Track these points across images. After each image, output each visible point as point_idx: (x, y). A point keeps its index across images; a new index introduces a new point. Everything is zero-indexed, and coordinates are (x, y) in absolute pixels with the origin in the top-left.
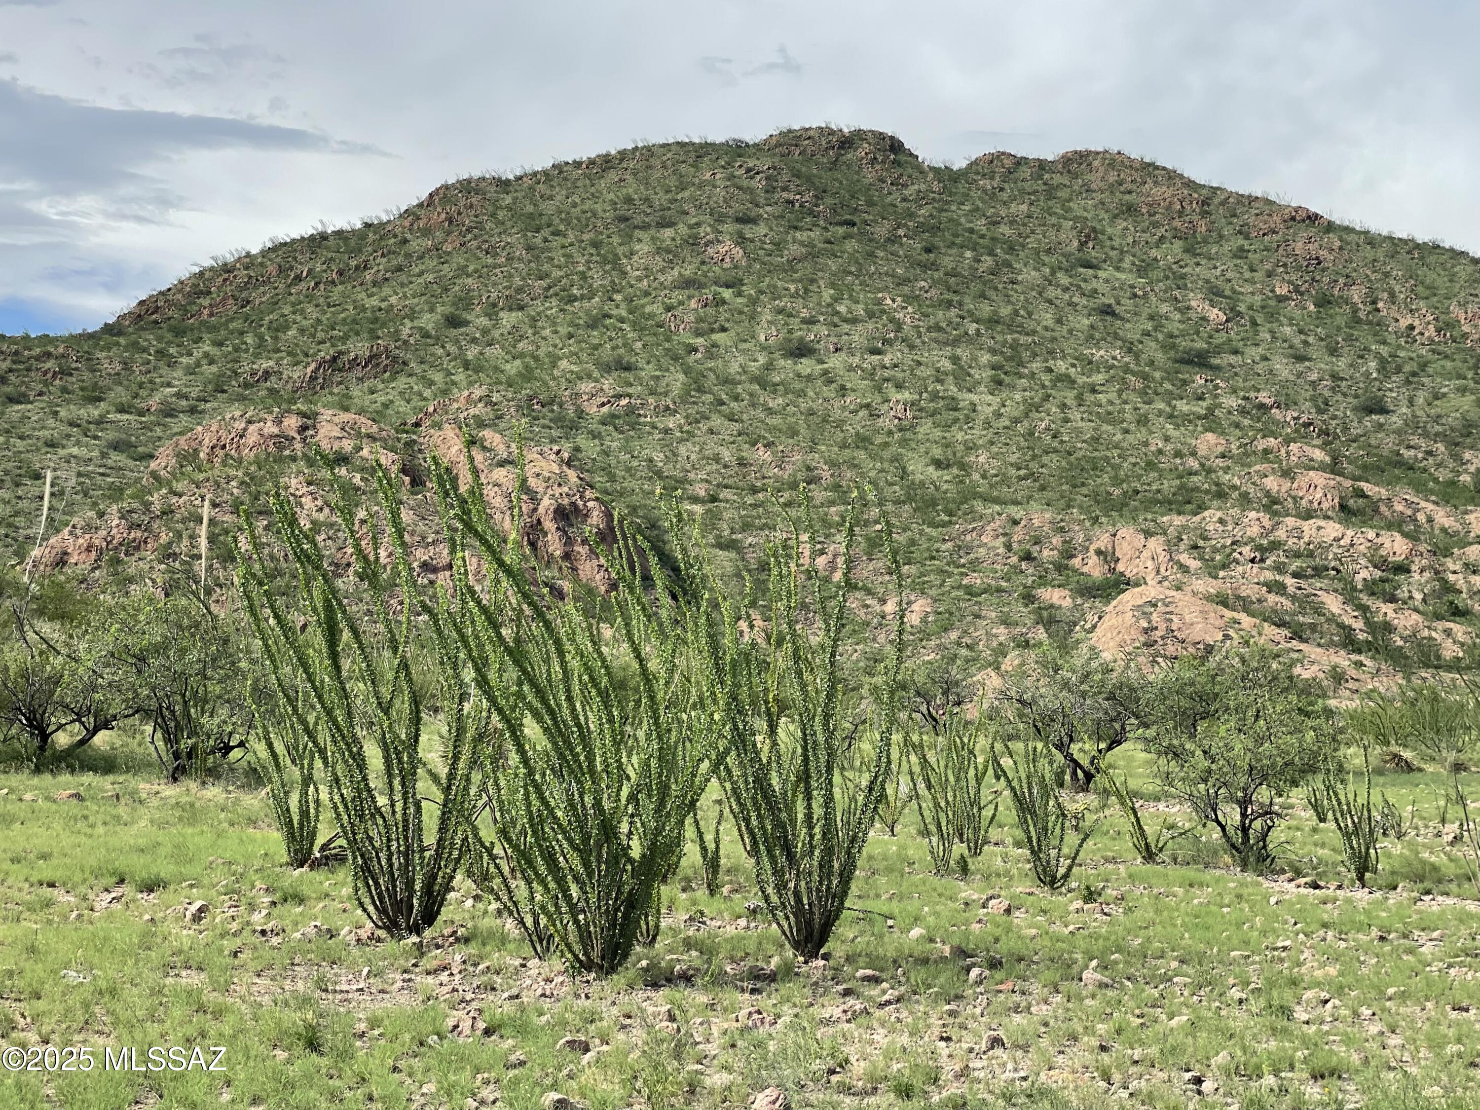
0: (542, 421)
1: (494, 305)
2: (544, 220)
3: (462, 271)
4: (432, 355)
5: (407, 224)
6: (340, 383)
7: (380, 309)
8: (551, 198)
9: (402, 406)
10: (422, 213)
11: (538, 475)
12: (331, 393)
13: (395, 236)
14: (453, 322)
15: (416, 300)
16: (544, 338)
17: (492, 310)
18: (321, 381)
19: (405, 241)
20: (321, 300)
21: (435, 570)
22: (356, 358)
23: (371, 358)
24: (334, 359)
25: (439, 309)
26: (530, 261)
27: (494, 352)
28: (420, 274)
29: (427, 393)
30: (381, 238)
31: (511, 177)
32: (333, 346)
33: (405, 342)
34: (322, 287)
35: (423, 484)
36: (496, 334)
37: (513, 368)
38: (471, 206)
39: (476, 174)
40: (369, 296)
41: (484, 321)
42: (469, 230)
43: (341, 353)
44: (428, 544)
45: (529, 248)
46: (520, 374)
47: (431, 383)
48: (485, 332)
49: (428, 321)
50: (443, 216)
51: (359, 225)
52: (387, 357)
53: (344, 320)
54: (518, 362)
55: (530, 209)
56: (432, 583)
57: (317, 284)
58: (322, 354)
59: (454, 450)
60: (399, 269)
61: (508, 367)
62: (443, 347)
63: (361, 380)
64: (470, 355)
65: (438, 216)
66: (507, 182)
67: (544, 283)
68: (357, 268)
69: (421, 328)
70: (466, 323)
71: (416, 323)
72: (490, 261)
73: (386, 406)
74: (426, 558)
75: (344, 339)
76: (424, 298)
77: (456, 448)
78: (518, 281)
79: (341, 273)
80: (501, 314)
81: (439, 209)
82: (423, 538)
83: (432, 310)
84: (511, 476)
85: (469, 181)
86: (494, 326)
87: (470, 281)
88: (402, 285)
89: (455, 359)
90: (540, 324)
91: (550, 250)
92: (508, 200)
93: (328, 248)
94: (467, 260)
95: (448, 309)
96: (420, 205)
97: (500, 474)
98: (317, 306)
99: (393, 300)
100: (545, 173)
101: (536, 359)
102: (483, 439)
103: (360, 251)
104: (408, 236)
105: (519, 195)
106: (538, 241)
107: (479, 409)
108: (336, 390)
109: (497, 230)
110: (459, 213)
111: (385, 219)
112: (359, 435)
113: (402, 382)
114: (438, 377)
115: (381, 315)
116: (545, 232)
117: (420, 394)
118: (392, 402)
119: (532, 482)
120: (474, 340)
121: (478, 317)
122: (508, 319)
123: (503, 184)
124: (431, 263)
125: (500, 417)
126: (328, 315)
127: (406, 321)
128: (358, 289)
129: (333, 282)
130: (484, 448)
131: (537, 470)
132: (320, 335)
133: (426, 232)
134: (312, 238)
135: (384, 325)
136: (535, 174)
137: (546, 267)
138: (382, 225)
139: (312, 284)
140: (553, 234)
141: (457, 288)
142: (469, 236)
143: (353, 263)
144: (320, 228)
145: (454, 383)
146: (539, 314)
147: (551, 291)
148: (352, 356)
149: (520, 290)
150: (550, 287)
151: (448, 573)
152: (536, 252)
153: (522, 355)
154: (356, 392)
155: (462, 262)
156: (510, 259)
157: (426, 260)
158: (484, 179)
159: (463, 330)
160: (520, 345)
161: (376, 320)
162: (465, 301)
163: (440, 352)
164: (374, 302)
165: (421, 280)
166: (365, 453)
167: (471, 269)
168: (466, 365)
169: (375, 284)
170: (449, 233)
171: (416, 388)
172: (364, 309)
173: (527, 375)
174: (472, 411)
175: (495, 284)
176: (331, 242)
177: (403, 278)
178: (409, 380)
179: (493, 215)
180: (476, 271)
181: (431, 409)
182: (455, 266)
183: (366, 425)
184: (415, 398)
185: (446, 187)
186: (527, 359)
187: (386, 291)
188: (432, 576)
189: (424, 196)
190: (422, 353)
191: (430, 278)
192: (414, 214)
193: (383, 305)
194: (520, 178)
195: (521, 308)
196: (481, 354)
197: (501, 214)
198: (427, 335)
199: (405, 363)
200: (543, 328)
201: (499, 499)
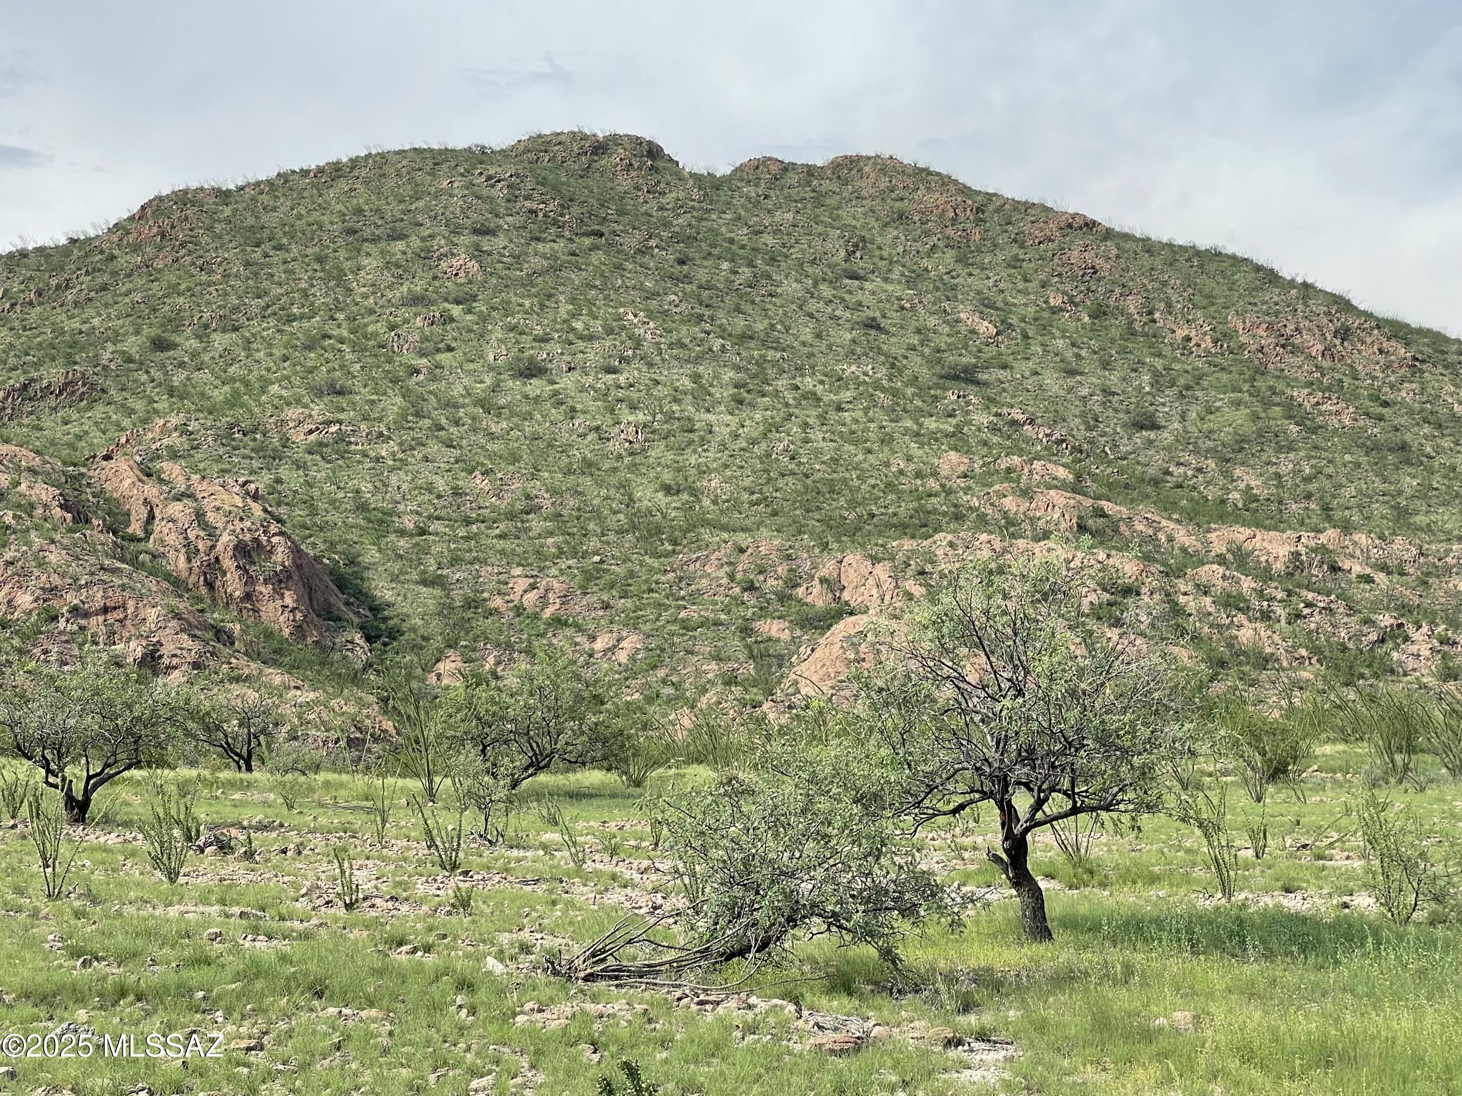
0: (243, 451)
1: (206, 326)
2: (266, 233)
3: (174, 290)
4: (135, 381)
5: (115, 239)
6: (31, 413)
7: (81, 332)
8: (274, 209)
9: (96, 437)
10: (132, 227)
11: (218, 509)
12: (20, 425)
13: (102, 252)
14: (160, 345)
15: (120, 322)
16: (258, 362)
17: (204, 332)
18: (9, 411)
19: (112, 258)
20: (16, 324)
21: (86, 615)
22: (50, 385)
23: (66, 384)
24: (25, 387)
25: (146, 330)
26: (248, 278)
27: (204, 376)
28: (127, 294)
29: (126, 422)
30: (86, 256)
31: (232, 187)
32: (24, 373)
33: (105, 368)
34: (18, 308)
35: (88, 521)
36: (206, 358)
37: (220, 394)
38: (186, 219)
39: (194, 185)
40: (70, 318)
41: (194, 344)
42: (182, 245)
43: (32, 380)
44: (81, 587)
45: (248, 264)
46: (227, 401)
47: (132, 411)
48: (194, 355)
49: (132, 344)
50: (155, 230)
51: (63, 241)
52: (84, 385)
53: (40, 344)
54: (227, 388)
55: (251, 221)
56: (82, 629)
57: (13, 305)
58: (12, 382)
59: (127, 483)
60: (104, 288)
61: (216, 392)
62: (147, 372)
63: (55, 409)
64: (176, 381)
65: (149, 229)
66: (228, 193)
67: (261, 302)
68: (59, 286)
69: (124, 352)
70: (173, 346)
71: (119, 347)
72: (204, 278)
73: (79, 438)
74: (75, 602)
75: (36, 366)
76: (130, 319)
77: (129, 481)
78: (234, 301)
79: (39, 293)
80: (214, 336)
81: (151, 223)
82: (76, 580)
83: (137, 333)
84: (188, 511)
85: (185, 192)
86: (204, 349)
87: (181, 300)
88: (107, 305)
89: (160, 385)
90: (254, 346)
91: (270, 265)
92: (228, 211)
93: (27, 267)
94: (180, 278)
95: (155, 332)
96: (131, 218)
97: (176, 509)
98: (11, 329)
99: (96, 322)
100: (269, 183)
101: (247, 384)
102: (161, 471)
103: (62, 269)
104: (116, 252)
105: (240, 206)
106: (258, 255)
107: (175, 439)
108: (26, 421)
109: (214, 245)
110: (173, 227)
111: (92, 233)
112: (18, 469)
113: (99, 412)
114: (139, 405)
115: (83, 339)
116: (267, 247)
117: (118, 424)
118: (86, 433)
119: (211, 517)
120: (182, 365)
121: (187, 339)
122: (220, 341)
123: (224, 196)
124: (140, 282)
125: (197, 448)
126: (23, 339)
127: (109, 344)
128: (59, 310)
129: (31, 303)
130: (161, 481)
131: (217, 504)
132: (12, 361)
133: (136, 248)
134: (10, 255)
135: (83, 349)
136: (258, 184)
137: (265, 284)
138: (89, 240)
139: (8, 306)
140: (275, 248)
141: (167, 308)
142: (183, 252)
143: (54, 282)
144: (20, 245)
145: (156, 411)
146: (254, 335)
147: (269, 311)
148: (45, 383)
149: (235, 309)
150: (268, 306)
151: (101, 618)
152: (255, 268)
153: (233, 380)
154: (47, 423)
155: (174, 279)
156: (226, 276)
157: (135, 278)
158: (202, 189)
159: (171, 353)
160: (232, 370)
161: (74, 344)
162: (175, 322)
163: (144, 377)
164: (76, 324)
165: (127, 300)
166: (23, 487)
167: (183, 287)
168: (171, 392)
169: (76, 304)
170: (160, 249)
171: (114, 417)
172: (63, 333)
173: (234, 401)
174: (165, 442)
175: (208, 303)
176: (32, 260)
177: (108, 297)
178: (108, 408)
179: (210, 228)
180: (189, 289)
181: (123, 440)
182: (165, 284)
183: (28, 459)
184: (112, 428)
185: (160, 199)
186: (237, 384)
187: (89, 312)
188: (83, 622)
189: (136, 208)
190: (124, 379)
191: (138, 297)
192: (124, 228)
193: (85, 327)
194: (242, 188)
195: (236, 329)
196: (188, 379)
197: (219, 228)
198: (130, 360)
199: (103, 391)
200: (258, 350)
201: (173, 536)
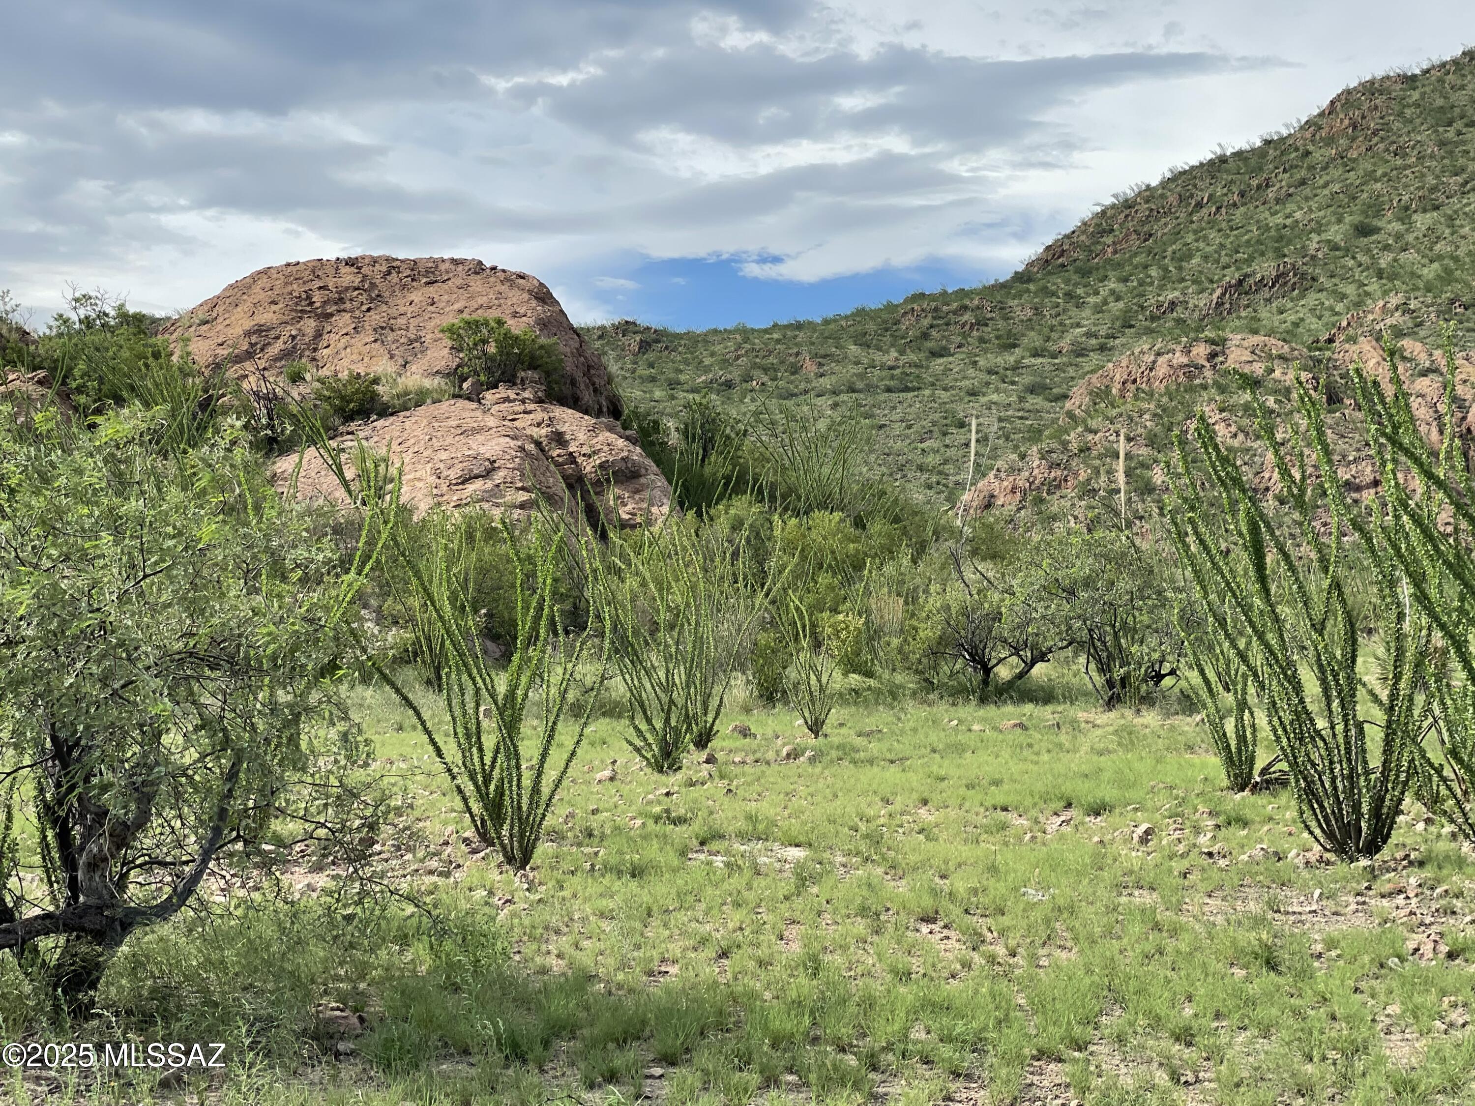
0: (1466, 324)
1: (1407, 208)
2: (1457, 111)
3: (1370, 176)
4: (1343, 267)
5: (1308, 135)
6: (1248, 306)
7: (1285, 226)
8: (1462, 87)
9: (1313, 323)
10: (1323, 122)
11: (1465, 381)
12: (1239, 318)
13: (1297, 149)
14: (1363, 230)
15: (1322, 213)
16: (1464, 237)
17: (1405, 213)
18: (1227, 306)
19: (1308, 153)
20: (1224, 225)
21: (1358, 489)
22: (1263, 278)
23: (1278, 277)
24: (1240, 282)
25: (1348, 219)
26: (1443, 158)
27: (1411, 256)
28: (1326, 185)
29: (1339, 307)
30: (1282, 154)
31: (1417, 72)
32: (1238, 269)
33: (1313, 257)
34: (1223, 210)
35: (1340, 401)
36: (1410, 238)
37: (1430, 272)
38: (1376, 108)
39: (1379, 74)
40: (1272, 215)
41: (1397, 226)
42: (1375, 133)
43: (1246, 276)
44: (1349, 463)
45: (1442, 144)
46: (1439, 277)
47: (1343, 296)
48: (1398, 237)
49: (1336, 233)
50: (1346, 122)
51: (1258, 143)
52: (1295, 275)
53: (1248, 241)
54: (1436, 265)
55: (1440, 102)
56: (1356, 501)
57: (1219, 209)
58: (1228, 279)
59: (1372, 363)
60: (1303, 182)
61: (1425, 271)
62: (1354, 258)
63: (1269, 301)
64: (1383, 263)
65: (1341, 122)
66: (1414, 77)
67: (1459, 179)
68: (1259, 187)
69: (1329, 241)
70: (1377, 230)
71: (1324, 236)
72: (1399, 162)
73: (1296, 325)
74: (1348, 476)
75: (1249, 261)
76: (1332, 209)
77: (1374, 361)
78: (1431, 180)
79: (1242, 194)
80: (1415, 217)
81: (1342, 116)
82: (1344, 457)
83: (1340, 221)
84: (1435, 385)
85: (1372, 82)
86: (1407, 230)
87: (1379, 185)
88: (1307, 199)
89: (1368, 268)
90: (1458, 222)
91: (1464, 143)
92: (1416, 95)
93: (1228, 172)
94: (1374, 164)
95: (1357, 218)
96: (1322, 114)
97: (1423, 384)
98: (1220, 231)
99: (1298, 215)
100: (1455, 62)
101: (1456, 259)
102: (1402, 349)
103: (1261, 169)
104: (1311, 148)
105: (1428, 89)
106: (1451, 134)
107: (1397, 318)
108: (1243, 314)
109: (1406, 130)
110: (1363, 117)
111: (1285, 132)
112: (1270, 357)
113: (1312, 298)
114: (1350, 290)
115: (1287, 232)
116: (1459, 125)
117: (1332, 309)
118: (1302, 320)
119: (1460, 390)
120: (1386, 248)
121: (1389, 222)
122: (1422, 221)
123: (1410, 80)
124: (1336, 172)
125: (1420, 325)
126: (1231, 239)
127: (1313, 235)
128: (1261, 208)
129: (1235, 205)
130: (1404, 359)
131: (1464, 376)
132: (1224, 260)
133: (1330, 141)
134: (1211, 162)
135: (1289, 242)
136: (1443, 65)
137: (1461, 161)
138: (1282, 140)
139: (1214, 209)
140: (1467, 125)
141: (1365, 195)
142: (1375, 140)
143: (1254, 183)
144: (1219, 152)
145: (1367, 294)
146: (1456, 212)
147: (1469, 186)
148: (1258, 277)
149: (1434, 189)
150: (1467, 183)
151: (1373, 491)
152: (1449, 147)
153: (1440, 257)
154: (1264, 314)
155: (1370, 167)
156: (1420, 158)
157: (1331, 170)
158: (1388, 77)
159: (1375, 237)
160: (1437, 247)
161: (1280, 238)
162: (1376, 208)
163: (1351, 263)
164: (1279, 219)
165: (1326, 192)
166: (1277, 374)
167: (1379, 173)
168: (1380, 274)
169: (1278, 201)
170: (1353, 139)
171: (1327, 303)
172: (1268, 228)
173: (1447, 277)
174: (1389, 321)
175: (1406, 186)
176: (1231, 165)
177: (1307, 191)
178: (1319, 295)
179: (1400, 114)
180: (1385, 175)
181: (1344, 324)
182: (1361, 173)
183: (1277, 346)
184: (1327, 314)
185: (1348, 92)
186: (1446, 261)
187: (1290, 207)
188: (1355, 495)
189: (1325, 104)
190: (1332, 267)
191: (1336, 188)
192: (1315, 124)
193: (1288, 222)
194: (1428, 71)
195: (1436, 208)
196: (1395, 260)
197: (1408, 112)
198: (1336, 248)
199: (1314, 279)
200: (1462, 226)
201: (1423, 410)
